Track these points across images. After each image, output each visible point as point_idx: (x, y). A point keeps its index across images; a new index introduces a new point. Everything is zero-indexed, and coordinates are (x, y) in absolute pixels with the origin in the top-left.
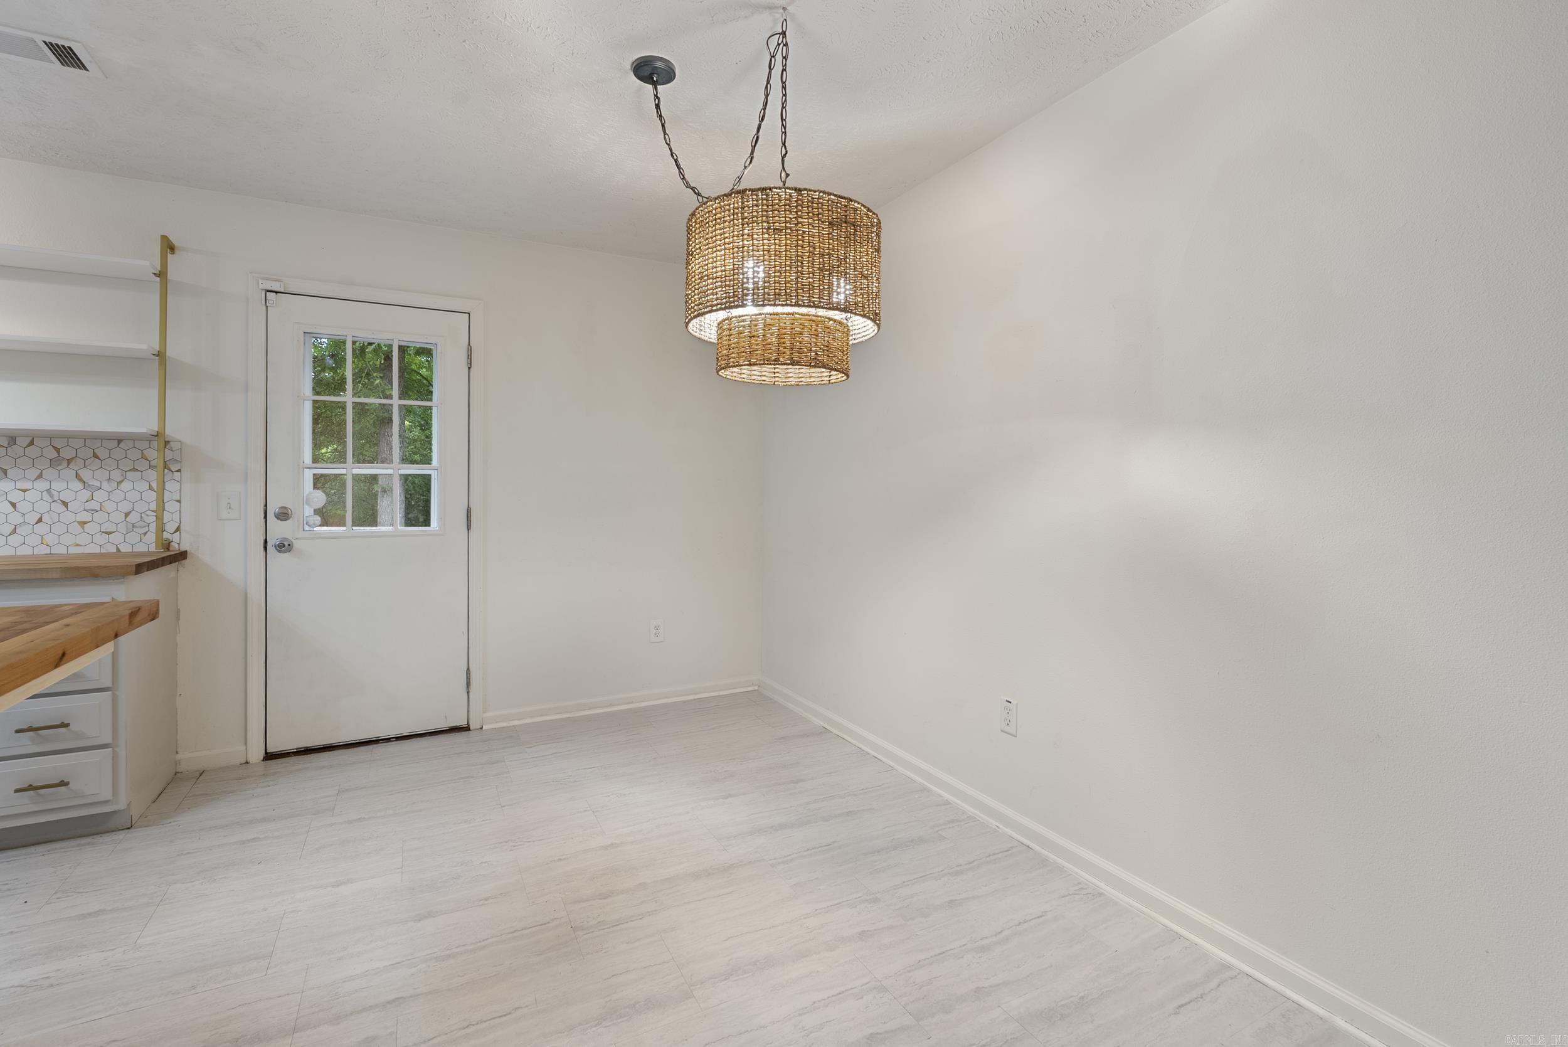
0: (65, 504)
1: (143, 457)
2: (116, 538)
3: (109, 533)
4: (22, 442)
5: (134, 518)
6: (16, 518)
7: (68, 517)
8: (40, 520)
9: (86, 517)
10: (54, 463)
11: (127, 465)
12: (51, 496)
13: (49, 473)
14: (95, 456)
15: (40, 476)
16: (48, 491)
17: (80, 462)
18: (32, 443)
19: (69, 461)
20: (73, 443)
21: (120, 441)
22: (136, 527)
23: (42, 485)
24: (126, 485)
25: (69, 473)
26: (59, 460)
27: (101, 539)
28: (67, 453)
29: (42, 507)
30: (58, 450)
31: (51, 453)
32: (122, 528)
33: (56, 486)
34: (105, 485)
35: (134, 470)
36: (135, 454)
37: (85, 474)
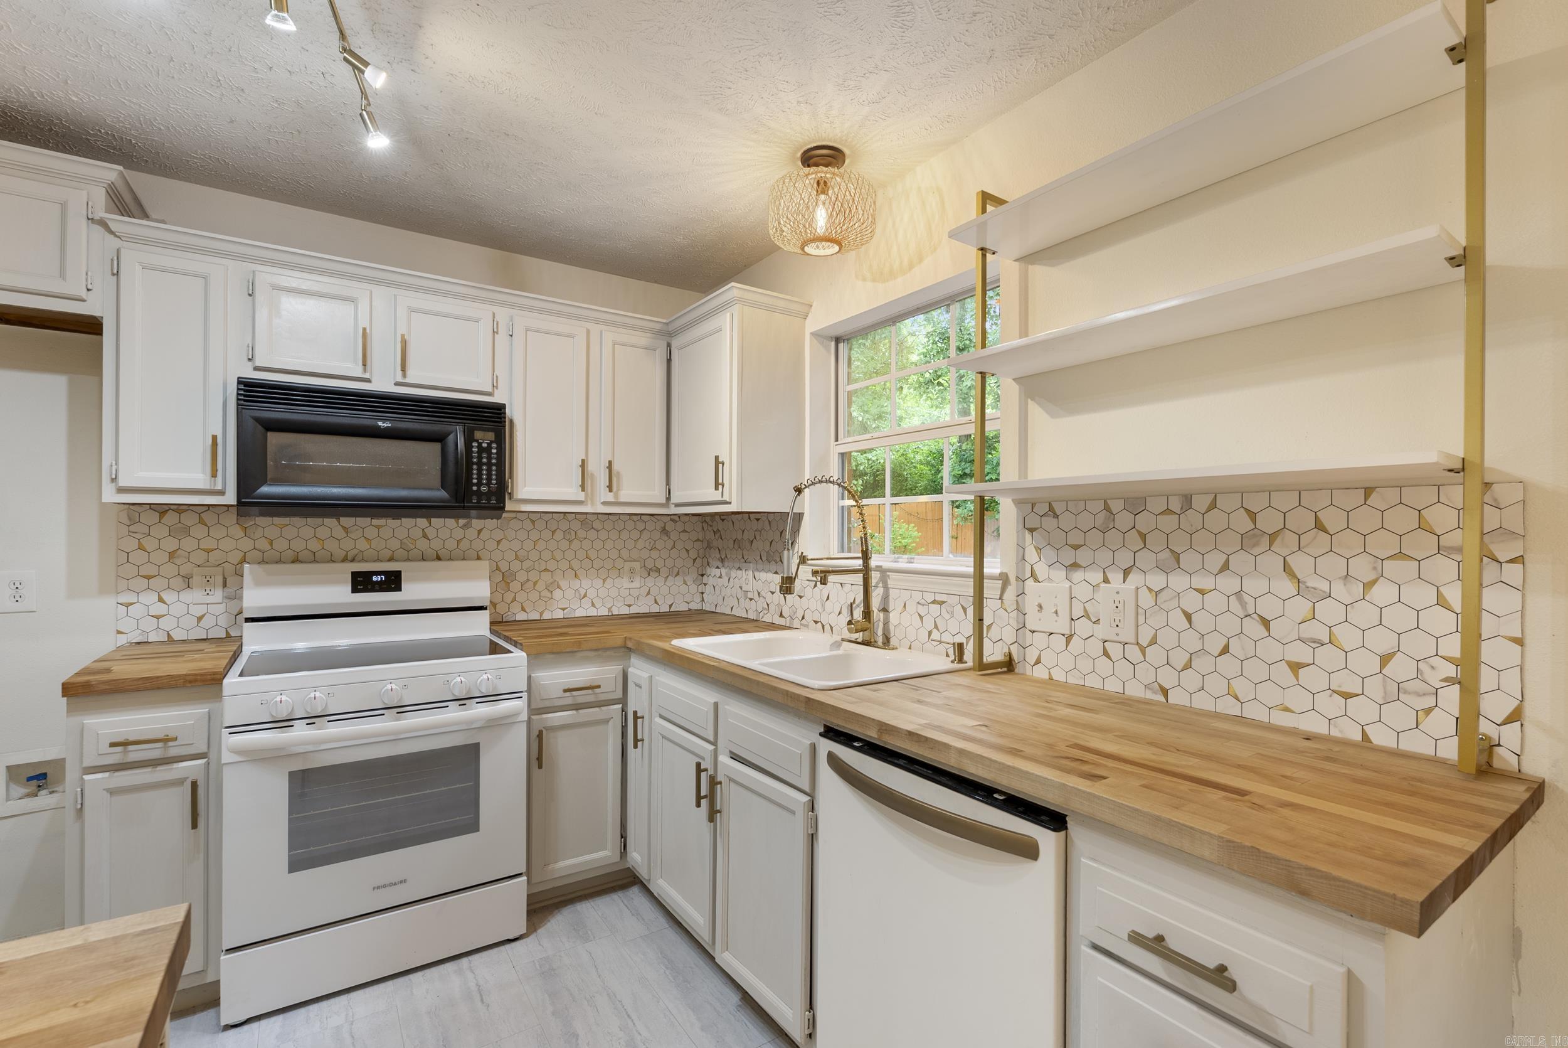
0: (1266, 623)
1: (1422, 525)
2: (1363, 710)
3: (1347, 696)
4: (1200, 502)
5: (1400, 669)
6: (1191, 641)
7: (1270, 650)
8: (1225, 650)
9: (1301, 653)
10: (1248, 541)
11: (1382, 545)
12: (1243, 605)
13: (1240, 561)
14: (1319, 526)
15: (1225, 567)
16: (1238, 594)
17: (1291, 539)
18: (1213, 505)
19: (1272, 537)
20: (1286, 501)
21: (1368, 491)
22: (1405, 692)
23: (1228, 583)
24: (1383, 593)
25: (1272, 562)
26: (1255, 536)
27: (1332, 705)
28: (1269, 522)
29: (1229, 624)
30: (1252, 516)
31: (1243, 523)
32: (1374, 687)
33: (1254, 586)
34: (1338, 589)
35: (1400, 555)
36: (1403, 519)
37: (1301, 563)
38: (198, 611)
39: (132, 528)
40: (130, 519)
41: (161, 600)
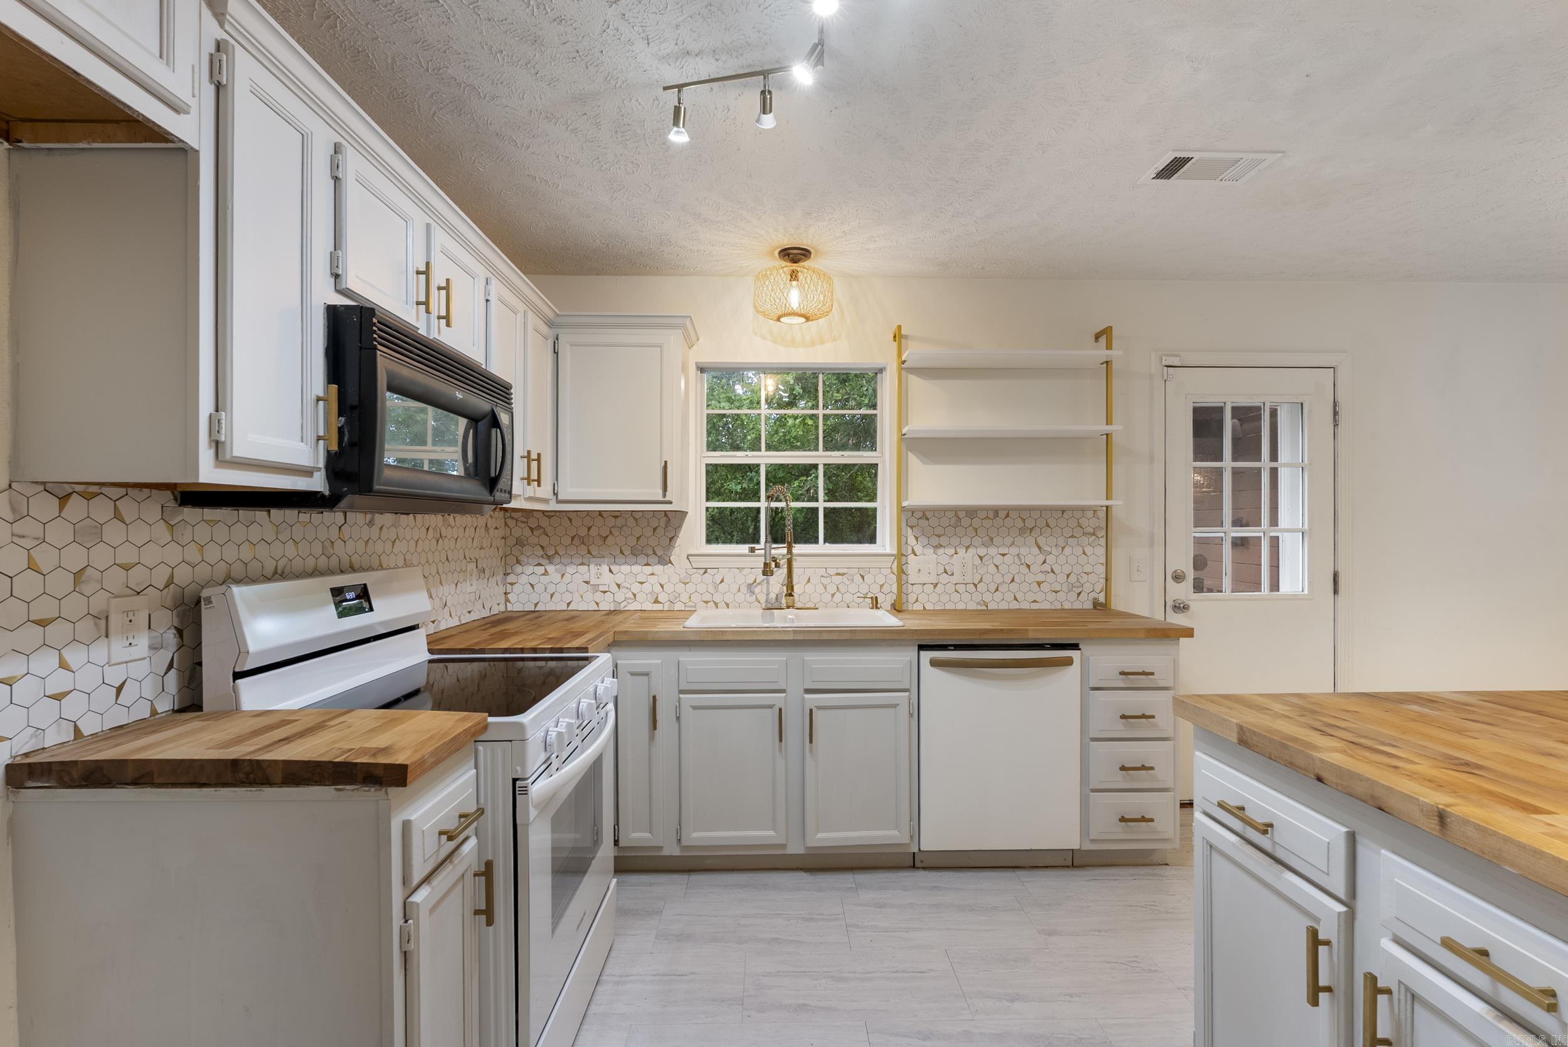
0: (1028, 566)
1: (1079, 525)
2: (1061, 596)
3: (1056, 592)
4: (1002, 514)
5: (1073, 579)
6: (998, 579)
7: (1031, 578)
8: (1013, 580)
9: (1041, 577)
10: (1023, 531)
11: (1068, 532)
12: (1020, 559)
13: (1019, 540)
14: (1048, 525)
15: (1013, 543)
16: (1018, 555)
17: (1038, 530)
18: (1007, 516)
19: (1031, 530)
20: (1035, 515)
21: (1063, 512)
22: (1075, 587)
23: (1014, 551)
24: (1068, 550)
25: (1031, 540)
26: (1025, 529)
27: (1051, 596)
28: (1030, 523)
29: (1014, 569)
30: (1024, 520)
31: (1020, 524)
32: (1065, 589)
33: (1024, 551)
34: (1054, 550)
35: (1072, 536)
36: (1073, 523)
37: (1042, 541)
38: (115, 676)
39: (18, 528)
40: (13, 509)
41: (63, 665)
